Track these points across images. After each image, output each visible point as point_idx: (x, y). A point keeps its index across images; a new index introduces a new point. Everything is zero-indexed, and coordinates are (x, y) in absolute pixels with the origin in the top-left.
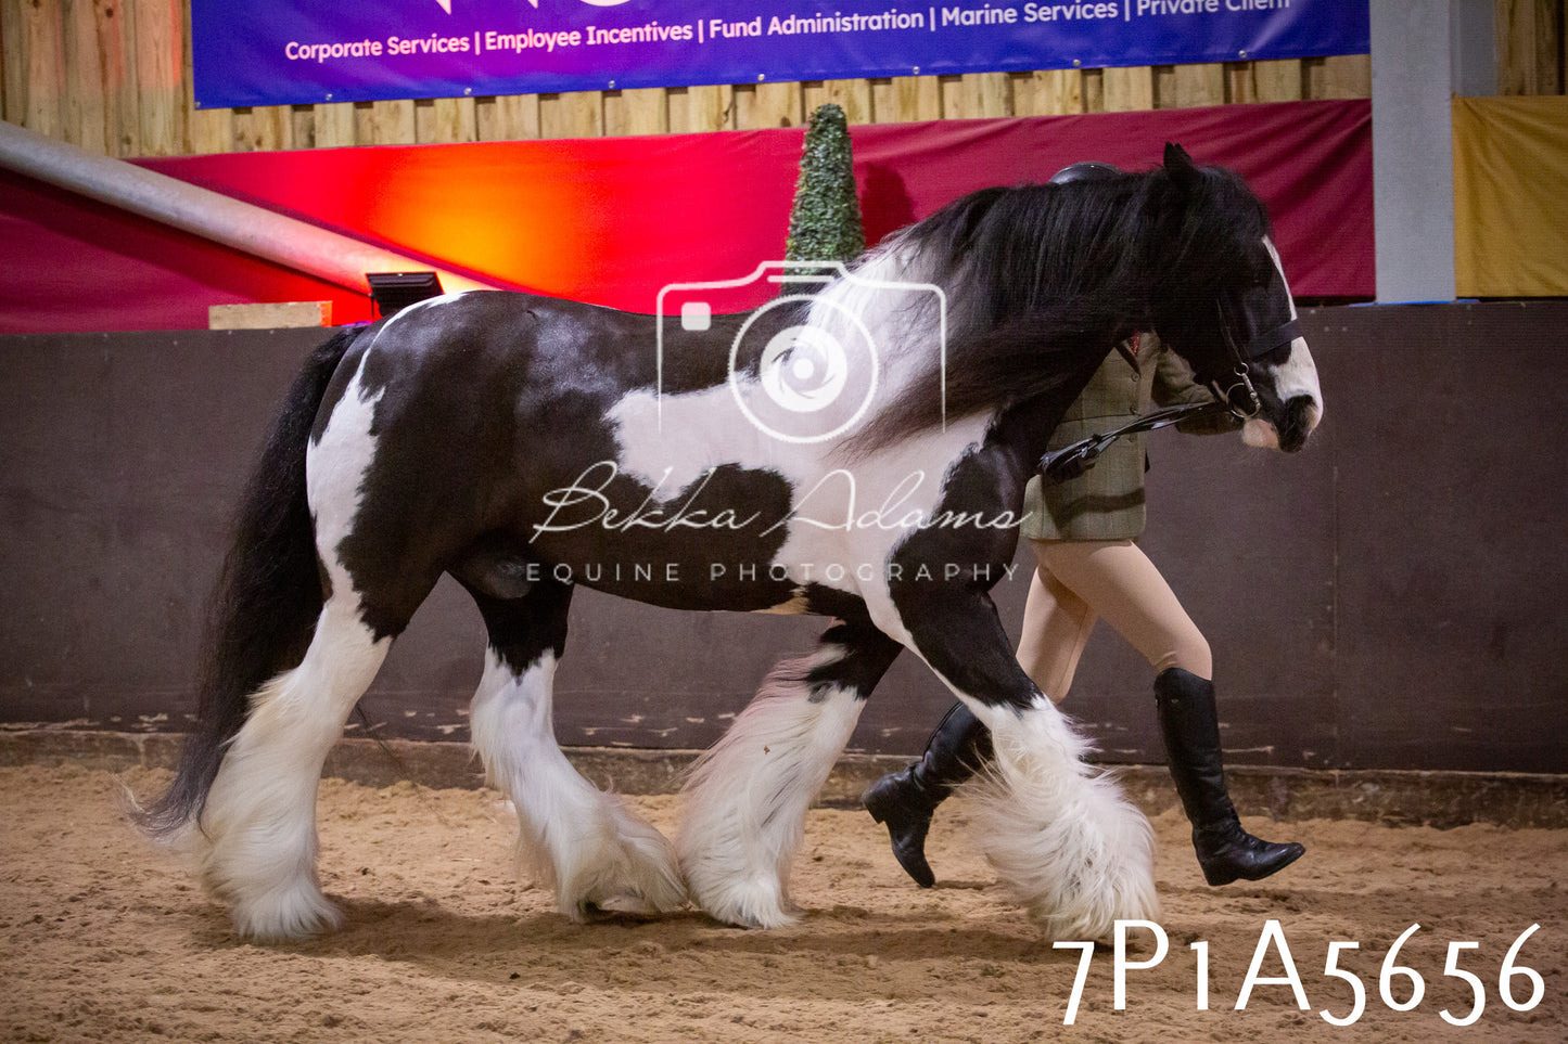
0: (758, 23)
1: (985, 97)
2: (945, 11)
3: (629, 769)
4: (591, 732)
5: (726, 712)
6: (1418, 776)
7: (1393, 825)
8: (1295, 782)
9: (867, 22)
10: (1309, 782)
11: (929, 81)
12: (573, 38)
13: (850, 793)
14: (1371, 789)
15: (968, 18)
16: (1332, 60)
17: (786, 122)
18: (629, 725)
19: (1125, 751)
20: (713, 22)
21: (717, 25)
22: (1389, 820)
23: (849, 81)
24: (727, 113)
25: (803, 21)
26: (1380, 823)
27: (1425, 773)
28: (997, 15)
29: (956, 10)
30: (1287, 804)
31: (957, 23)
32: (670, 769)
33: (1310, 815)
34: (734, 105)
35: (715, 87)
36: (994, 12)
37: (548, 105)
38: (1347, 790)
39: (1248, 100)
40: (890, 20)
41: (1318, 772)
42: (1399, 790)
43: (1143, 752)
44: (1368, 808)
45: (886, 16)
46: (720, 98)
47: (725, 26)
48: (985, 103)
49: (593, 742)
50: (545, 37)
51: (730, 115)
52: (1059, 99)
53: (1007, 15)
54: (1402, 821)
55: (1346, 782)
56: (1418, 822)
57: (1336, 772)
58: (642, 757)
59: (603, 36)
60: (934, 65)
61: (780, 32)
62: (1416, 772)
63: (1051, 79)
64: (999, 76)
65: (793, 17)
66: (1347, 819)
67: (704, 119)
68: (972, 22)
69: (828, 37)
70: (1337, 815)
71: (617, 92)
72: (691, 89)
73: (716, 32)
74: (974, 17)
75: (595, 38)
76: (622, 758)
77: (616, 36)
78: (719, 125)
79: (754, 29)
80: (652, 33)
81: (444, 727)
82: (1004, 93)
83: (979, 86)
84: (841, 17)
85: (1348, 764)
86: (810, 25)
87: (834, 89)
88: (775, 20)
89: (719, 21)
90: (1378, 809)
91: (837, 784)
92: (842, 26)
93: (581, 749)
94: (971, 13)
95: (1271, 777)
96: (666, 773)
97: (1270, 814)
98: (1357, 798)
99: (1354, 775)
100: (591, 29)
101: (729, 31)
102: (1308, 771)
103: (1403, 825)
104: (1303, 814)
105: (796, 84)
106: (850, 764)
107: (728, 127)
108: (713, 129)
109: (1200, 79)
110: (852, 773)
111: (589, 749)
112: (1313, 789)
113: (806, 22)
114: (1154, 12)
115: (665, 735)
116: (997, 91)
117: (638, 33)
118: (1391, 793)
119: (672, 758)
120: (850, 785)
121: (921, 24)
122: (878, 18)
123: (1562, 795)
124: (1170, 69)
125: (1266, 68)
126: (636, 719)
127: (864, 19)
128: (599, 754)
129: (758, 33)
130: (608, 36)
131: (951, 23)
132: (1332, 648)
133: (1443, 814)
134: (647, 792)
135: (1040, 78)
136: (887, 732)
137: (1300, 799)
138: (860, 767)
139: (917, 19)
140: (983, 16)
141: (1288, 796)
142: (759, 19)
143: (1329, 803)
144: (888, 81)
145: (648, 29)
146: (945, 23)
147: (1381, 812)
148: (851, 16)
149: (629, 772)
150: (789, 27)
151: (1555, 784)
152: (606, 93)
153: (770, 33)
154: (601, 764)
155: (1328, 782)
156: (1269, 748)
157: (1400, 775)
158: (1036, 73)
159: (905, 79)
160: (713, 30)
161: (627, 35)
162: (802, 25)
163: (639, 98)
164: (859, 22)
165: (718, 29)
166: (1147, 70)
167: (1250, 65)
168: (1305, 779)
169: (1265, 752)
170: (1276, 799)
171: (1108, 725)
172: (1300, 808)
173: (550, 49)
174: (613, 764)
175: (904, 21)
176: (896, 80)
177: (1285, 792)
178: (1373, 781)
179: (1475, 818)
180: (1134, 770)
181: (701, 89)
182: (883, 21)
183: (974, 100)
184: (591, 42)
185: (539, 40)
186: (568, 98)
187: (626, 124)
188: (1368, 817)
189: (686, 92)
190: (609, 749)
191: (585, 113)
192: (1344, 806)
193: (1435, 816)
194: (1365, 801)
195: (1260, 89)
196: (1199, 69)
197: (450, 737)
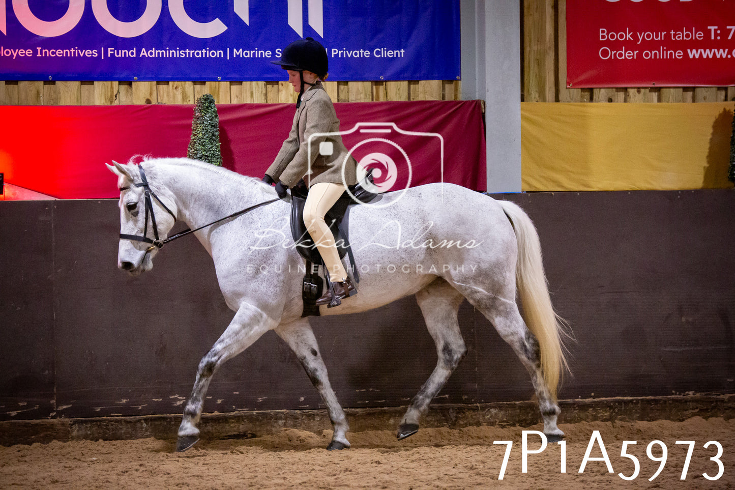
0: (134, 52)
1: (254, 92)
2: (235, 50)
3: (121, 427)
4: (98, 409)
5: (175, 395)
6: (515, 404)
7: (503, 427)
8: (460, 410)
9: (193, 53)
10: (466, 410)
11: (225, 85)
12: (29, 53)
13: (241, 430)
14: (493, 411)
15: (246, 54)
16: (422, 82)
17: (148, 101)
18: (120, 404)
19: (379, 401)
20: (109, 49)
21: (111, 51)
22: (501, 425)
23: (183, 83)
24: (116, 96)
25: (159, 51)
26: (497, 426)
27: (517, 402)
28: (262, 53)
29: (241, 50)
30: (456, 420)
31: (241, 56)
32: (145, 425)
33: (466, 425)
34: (118, 92)
35: (109, 83)
36: (260, 52)
37: (11, 87)
38: (484, 412)
39: (382, 99)
40: (206, 53)
41: (469, 405)
42: (506, 411)
43: (388, 401)
44: (492, 420)
45: (204, 51)
46: (112, 87)
47: (116, 51)
48: (254, 96)
49: (99, 414)
50: (11, 51)
51: (118, 96)
52: (291, 95)
53: (266, 54)
54: (508, 425)
55: (483, 409)
56: (514, 425)
57: (478, 405)
58: (129, 420)
59: (46, 52)
60: (229, 76)
61: (147, 56)
62: (514, 402)
63: (288, 86)
64: (262, 83)
65: (154, 48)
66: (483, 425)
67: (103, 97)
68: (248, 56)
69: (173, 60)
70: (478, 424)
71: (53, 82)
72: (96, 83)
73: (111, 54)
74: (249, 54)
75: (41, 53)
76: (117, 421)
77: (53, 53)
78: (111, 102)
79: (132, 53)
80: (74, 53)
81: (10, 412)
82: (264, 92)
83: (251, 88)
84: (180, 51)
85: (483, 401)
86: (163, 53)
87: (175, 86)
88: (144, 49)
89: (113, 49)
90: (497, 420)
91: (234, 427)
92: (180, 54)
93: (94, 418)
94: (248, 52)
95: (449, 409)
96: (142, 428)
97: (447, 426)
98: (487, 416)
99: (486, 406)
100: (39, 49)
101: (118, 54)
102: (465, 405)
103: (507, 427)
104: (463, 425)
105: (155, 83)
106: (242, 416)
107: (116, 103)
108: (108, 104)
109: (360, 89)
110: (243, 421)
111: (97, 418)
112: (467, 413)
113: (161, 52)
114: (340, 56)
115: (140, 408)
116: (260, 89)
117: (67, 52)
118: (502, 413)
119: (146, 420)
120: (241, 426)
121: (222, 56)
122: (200, 52)
123: (577, 408)
124: (346, 83)
125: (392, 85)
126: (124, 401)
127: (192, 52)
128: (105, 420)
129: (135, 56)
130: (49, 53)
131: (238, 56)
132: (474, 348)
133: (525, 420)
134: (130, 438)
135: (282, 85)
136: (260, 400)
137: (461, 418)
138: (247, 417)
139: (220, 53)
140: (254, 54)
141: (456, 417)
142: (135, 49)
143: (475, 419)
144: (203, 83)
145: (72, 50)
146: (235, 56)
147: (498, 421)
148: (185, 50)
149: (121, 428)
150: (151, 54)
151: (574, 404)
152: (47, 82)
153: (141, 56)
154: (106, 425)
155: (474, 410)
156: (447, 396)
157: (507, 404)
158: (280, 82)
159: (213, 83)
160: (109, 52)
161: (59, 53)
162: (159, 53)
163: (66, 86)
164: (189, 53)
165: (113, 52)
166: (335, 83)
167: (384, 83)
168: (464, 409)
169: (445, 397)
170: (452, 419)
171: (371, 390)
172: (462, 423)
173: (14, 58)
174: (112, 425)
175: (213, 54)
176: (208, 83)
177: (455, 415)
178: (495, 408)
179: (539, 421)
180: (384, 410)
181: (101, 83)
182: (202, 53)
183: (249, 94)
184: (39, 55)
185: (8, 53)
186: (23, 84)
187: (57, 99)
188: (492, 424)
189: (93, 84)
190: (108, 417)
191: (34, 92)
192: (481, 420)
193: (522, 421)
194: (491, 417)
195: (389, 94)
196: (360, 84)
197: (15, 418)
